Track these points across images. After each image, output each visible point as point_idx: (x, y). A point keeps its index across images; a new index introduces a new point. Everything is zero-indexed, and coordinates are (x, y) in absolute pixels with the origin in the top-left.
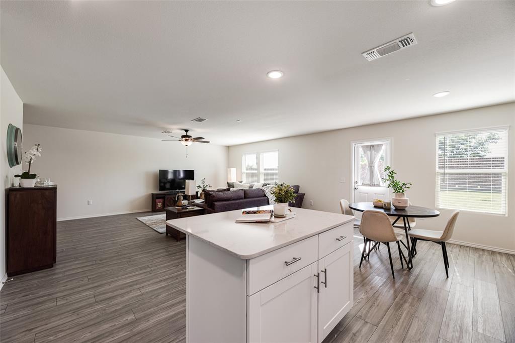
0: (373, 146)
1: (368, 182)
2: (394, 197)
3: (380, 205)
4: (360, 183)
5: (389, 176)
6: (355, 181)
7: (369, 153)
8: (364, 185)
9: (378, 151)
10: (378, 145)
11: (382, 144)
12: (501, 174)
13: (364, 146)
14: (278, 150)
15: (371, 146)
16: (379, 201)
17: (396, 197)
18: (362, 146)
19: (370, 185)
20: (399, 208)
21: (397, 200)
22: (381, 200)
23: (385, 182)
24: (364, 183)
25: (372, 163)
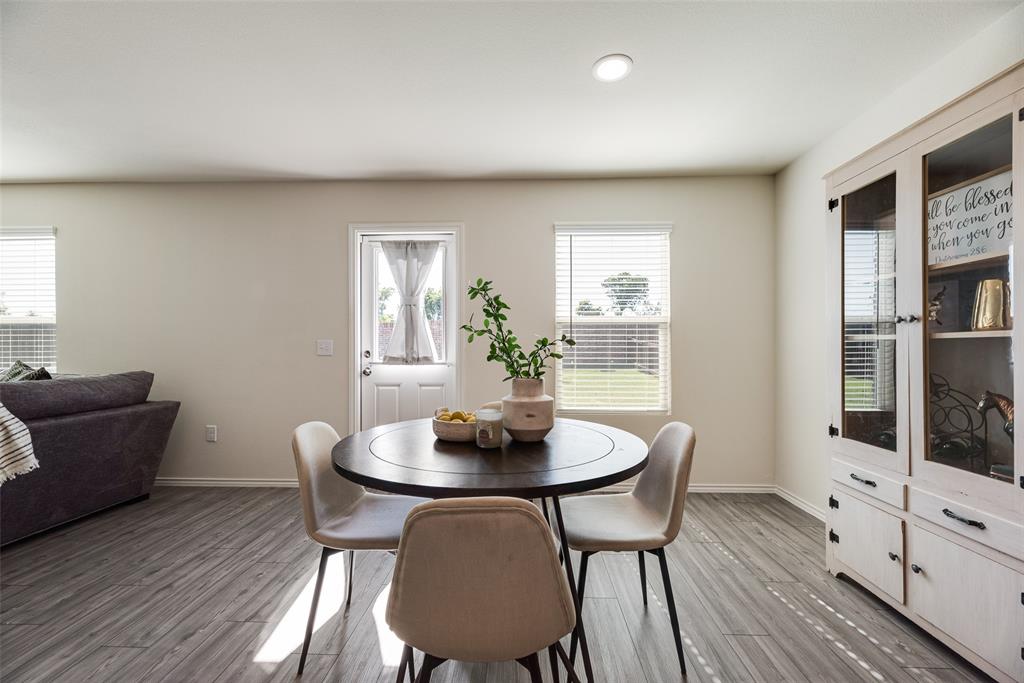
0: (413, 245)
1: (400, 353)
2: (509, 397)
3: (464, 434)
4: (376, 357)
5: (488, 314)
6: (364, 350)
7: (402, 263)
8: (391, 360)
9: (426, 261)
10: (427, 244)
11: (437, 242)
12: (656, 326)
13: (389, 242)
14: (56, 231)
15: (408, 243)
16: (457, 416)
17: (516, 394)
18: (382, 242)
19: (406, 361)
20: (528, 439)
21: (521, 405)
22: (465, 412)
23: (471, 340)
24: (390, 354)
25: (412, 294)
